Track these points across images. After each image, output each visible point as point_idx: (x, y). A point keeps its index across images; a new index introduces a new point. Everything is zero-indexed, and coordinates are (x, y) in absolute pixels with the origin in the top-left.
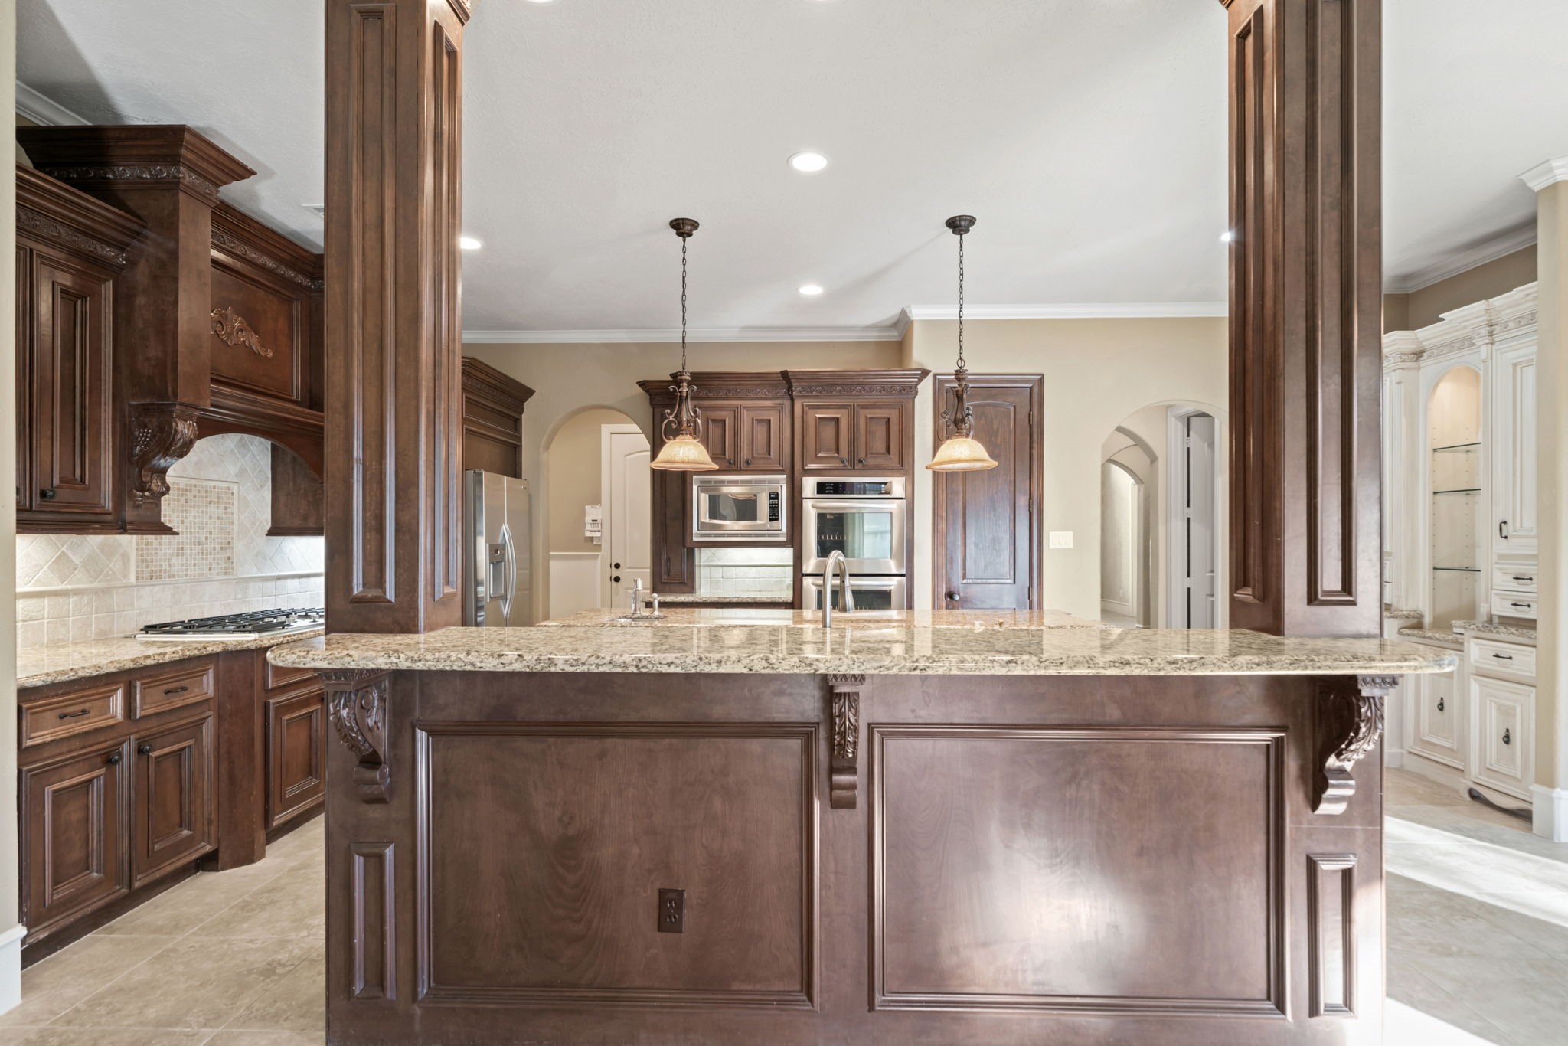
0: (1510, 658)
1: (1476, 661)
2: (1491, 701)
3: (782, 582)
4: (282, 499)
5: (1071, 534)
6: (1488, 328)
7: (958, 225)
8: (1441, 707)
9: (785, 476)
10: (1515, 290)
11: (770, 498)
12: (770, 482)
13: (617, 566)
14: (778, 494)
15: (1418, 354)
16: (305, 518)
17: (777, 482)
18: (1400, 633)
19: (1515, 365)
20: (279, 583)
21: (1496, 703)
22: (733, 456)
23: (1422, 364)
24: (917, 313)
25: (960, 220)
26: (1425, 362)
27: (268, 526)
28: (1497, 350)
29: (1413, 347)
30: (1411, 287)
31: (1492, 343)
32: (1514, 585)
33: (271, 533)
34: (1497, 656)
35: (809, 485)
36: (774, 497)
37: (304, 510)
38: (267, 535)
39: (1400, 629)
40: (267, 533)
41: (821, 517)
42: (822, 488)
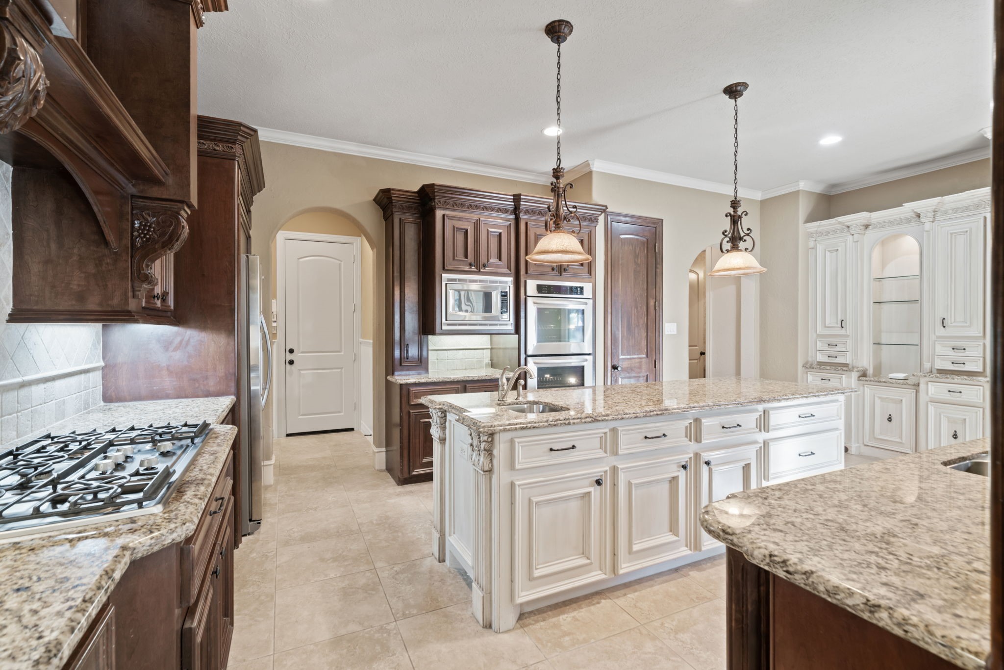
0: (960, 392)
1: (932, 394)
2: (944, 416)
3: (481, 361)
4: (35, 267)
5: (675, 324)
6: (933, 213)
7: (733, 91)
8: (890, 419)
9: (512, 279)
10: (966, 192)
11: (502, 296)
12: (501, 282)
13: (291, 351)
14: (507, 292)
15: (867, 226)
16: (81, 297)
17: (506, 282)
18: (859, 380)
19: (951, 234)
20: (23, 392)
21: (946, 417)
22: (473, 260)
23: (867, 232)
24: (597, 166)
25: (736, 86)
26: (869, 232)
27: (9, 308)
28: (938, 225)
29: (865, 222)
30: (835, 192)
31: (933, 222)
32: (952, 353)
33: (14, 318)
34: (949, 391)
35: (531, 286)
36: (504, 295)
37: (79, 285)
38: (8, 321)
39: (859, 377)
40: (7, 318)
41: (540, 312)
42: (540, 288)
